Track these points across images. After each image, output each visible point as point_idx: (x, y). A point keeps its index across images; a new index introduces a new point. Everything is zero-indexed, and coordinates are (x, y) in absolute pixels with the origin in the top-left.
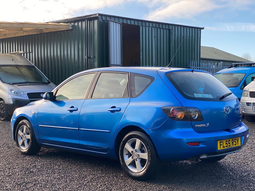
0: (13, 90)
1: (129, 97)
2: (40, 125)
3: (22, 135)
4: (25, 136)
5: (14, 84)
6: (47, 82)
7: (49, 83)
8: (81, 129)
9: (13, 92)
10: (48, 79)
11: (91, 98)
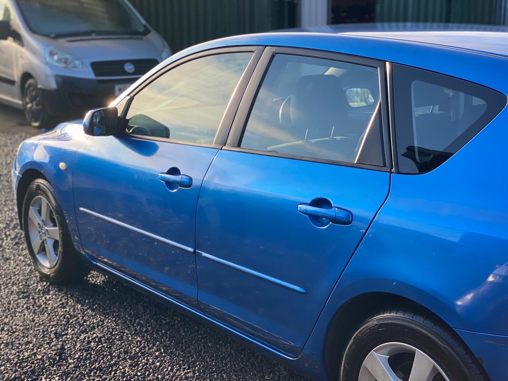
0: (56, 54)
1: (385, 166)
2: (81, 209)
3: (39, 224)
4: (46, 228)
5: (58, 36)
6: (142, 29)
7: (146, 32)
8: (204, 254)
9: (56, 57)
10: (144, 22)
11: (239, 145)
